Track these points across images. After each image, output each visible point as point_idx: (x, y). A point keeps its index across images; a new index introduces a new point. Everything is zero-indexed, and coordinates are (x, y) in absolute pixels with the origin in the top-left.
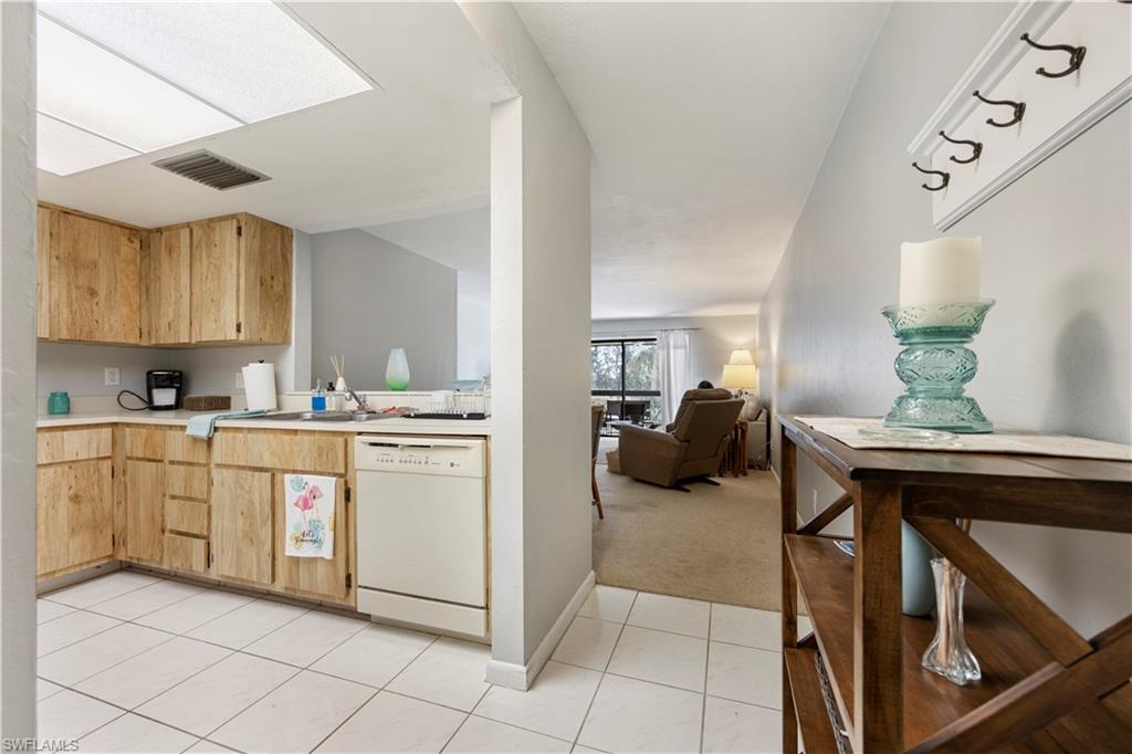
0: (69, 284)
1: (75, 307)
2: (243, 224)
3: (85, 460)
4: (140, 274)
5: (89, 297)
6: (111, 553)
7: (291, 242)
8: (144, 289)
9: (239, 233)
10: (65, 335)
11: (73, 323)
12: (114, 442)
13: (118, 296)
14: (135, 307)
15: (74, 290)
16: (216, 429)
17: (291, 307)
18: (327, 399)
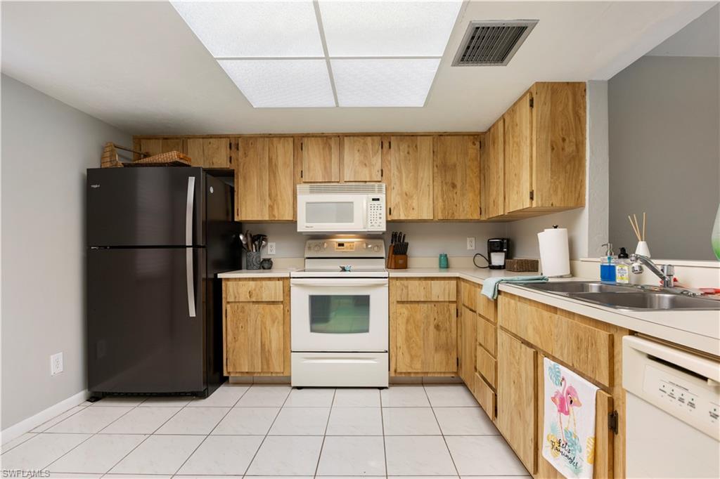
0: (442, 182)
1: (445, 196)
2: (534, 96)
3: (442, 302)
4: (480, 167)
5: (452, 189)
6: (456, 371)
7: (584, 97)
8: (482, 178)
9: (532, 106)
10: (440, 217)
11: (445, 208)
12: (458, 291)
13: (467, 185)
14: (477, 192)
15: (445, 186)
16: (499, 292)
17: (584, 166)
18: (617, 268)
